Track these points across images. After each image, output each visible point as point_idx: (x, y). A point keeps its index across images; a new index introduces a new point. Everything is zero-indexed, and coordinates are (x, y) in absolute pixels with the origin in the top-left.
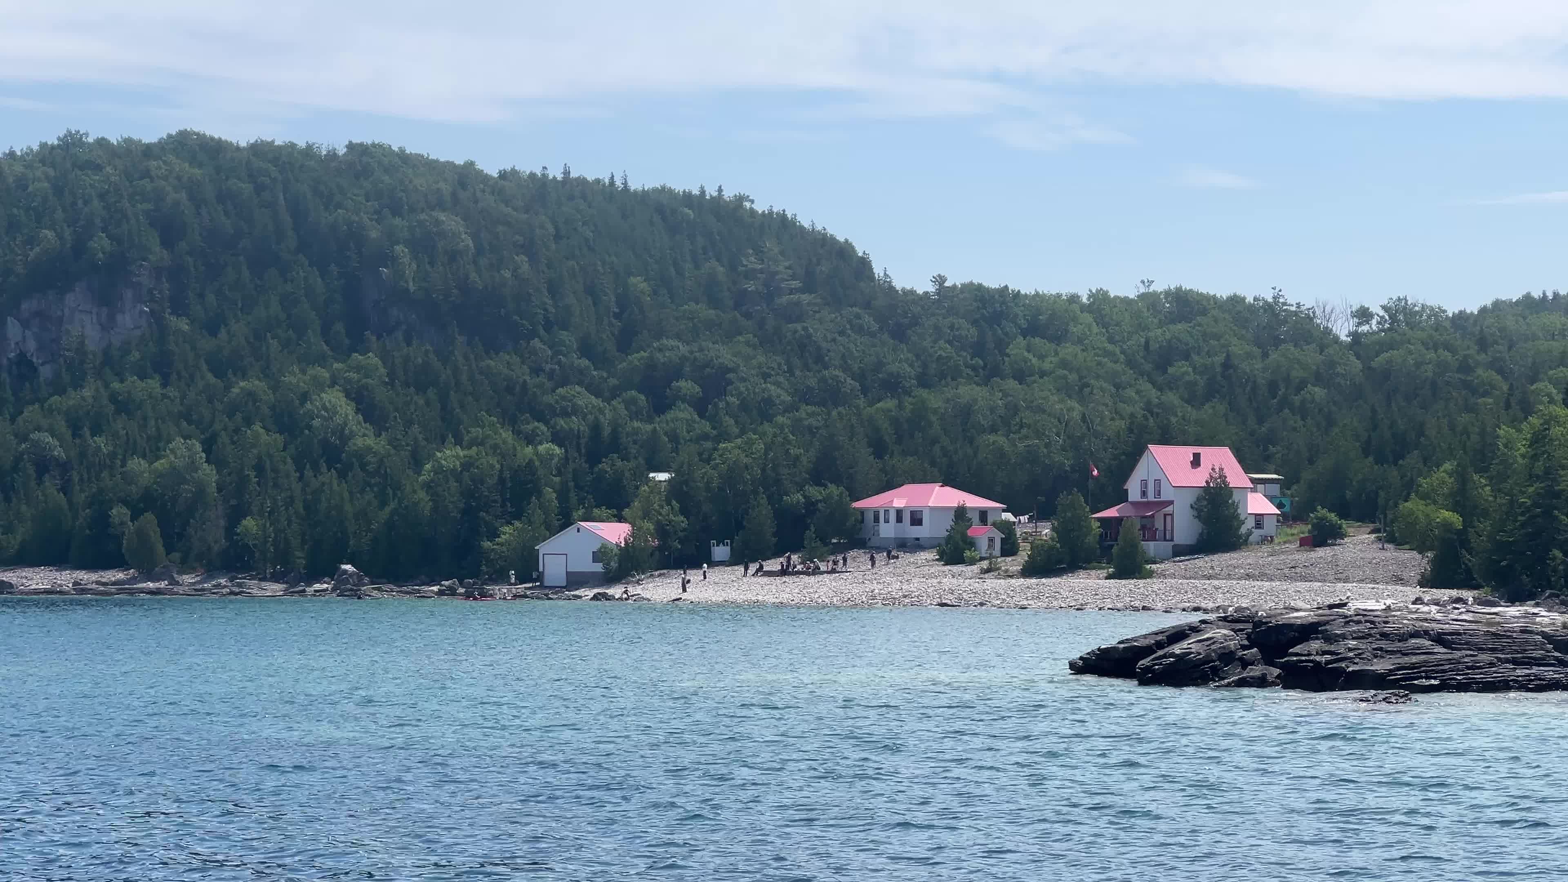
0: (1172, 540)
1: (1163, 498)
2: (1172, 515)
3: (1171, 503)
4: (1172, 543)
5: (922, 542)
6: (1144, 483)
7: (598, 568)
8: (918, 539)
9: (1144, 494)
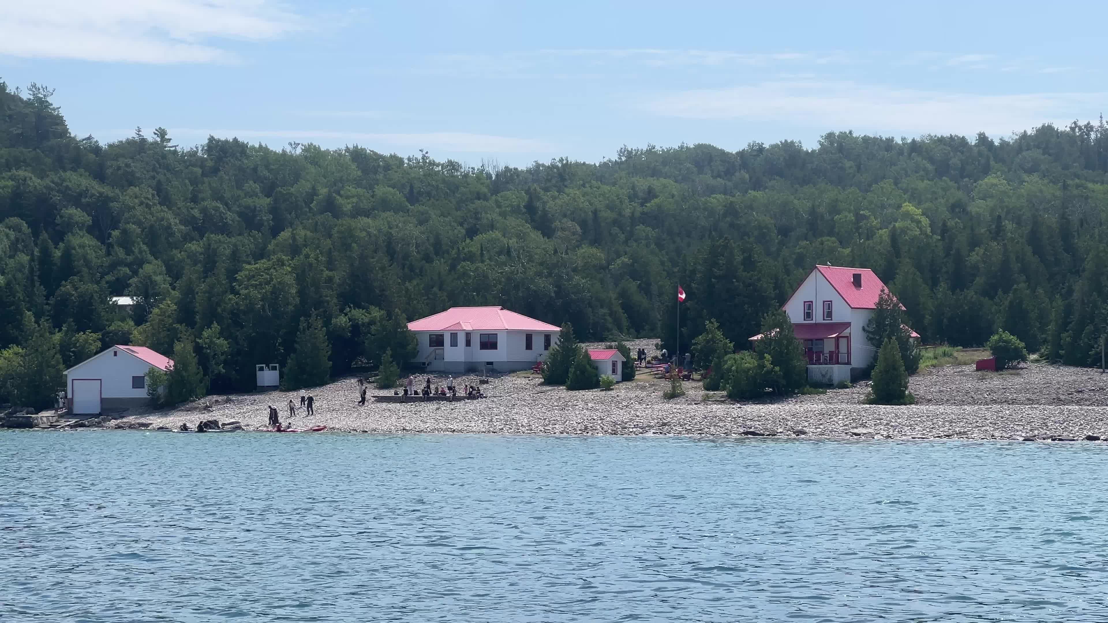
0: (849, 363)
1: (836, 318)
2: (848, 338)
3: (848, 325)
4: (849, 367)
5: (495, 366)
6: (809, 306)
7: (142, 393)
8: (491, 363)
9: (808, 315)
